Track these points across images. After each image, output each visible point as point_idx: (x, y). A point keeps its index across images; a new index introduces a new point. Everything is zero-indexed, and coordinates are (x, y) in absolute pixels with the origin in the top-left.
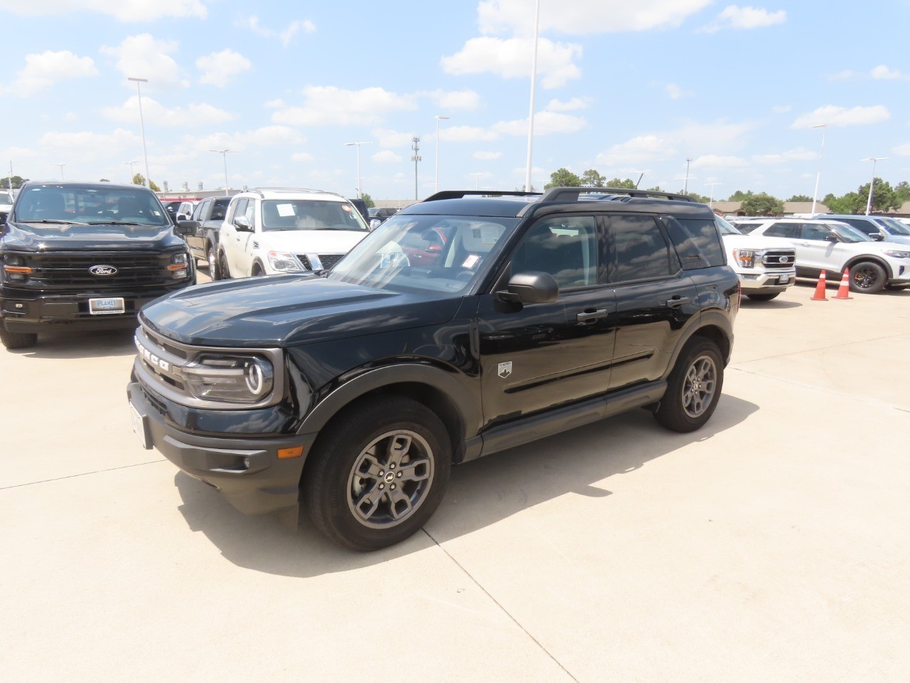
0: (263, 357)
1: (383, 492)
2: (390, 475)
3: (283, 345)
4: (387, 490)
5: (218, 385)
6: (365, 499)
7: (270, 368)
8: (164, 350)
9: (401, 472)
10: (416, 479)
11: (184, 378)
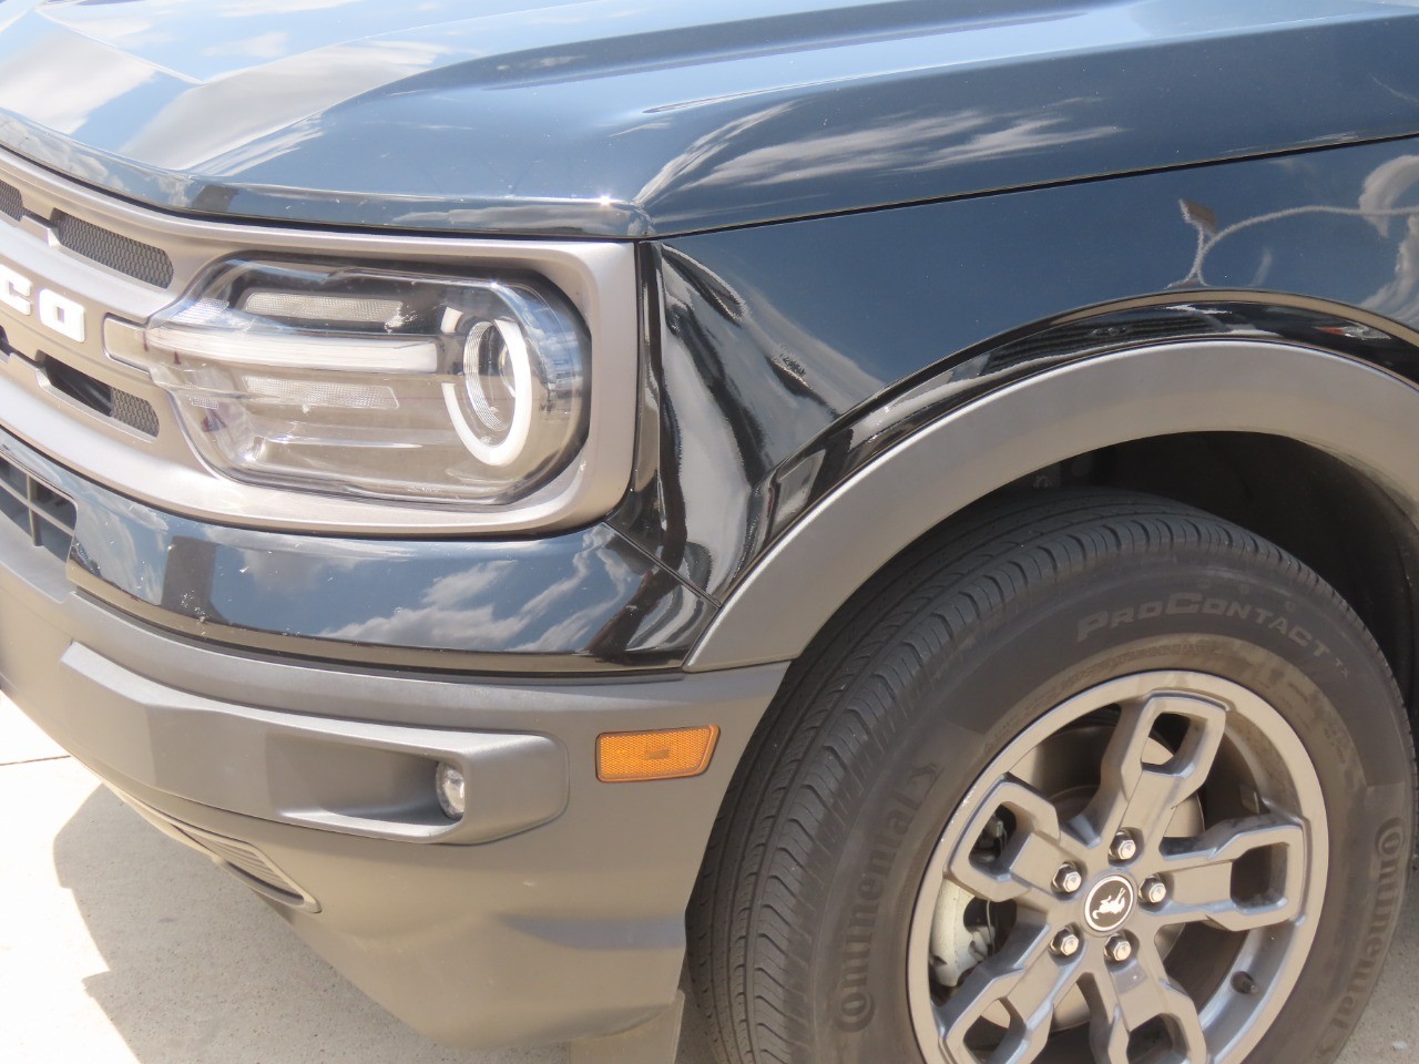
0: (539, 283)
1: (1072, 972)
2: (1110, 890)
3: (633, 229)
4: (1093, 964)
5: (318, 417)
6: (986, 1005)
7: (572, 339)
8: (53, 240)
9: (1165, 879)
10: (1234, 918)
11: (161, 374)
